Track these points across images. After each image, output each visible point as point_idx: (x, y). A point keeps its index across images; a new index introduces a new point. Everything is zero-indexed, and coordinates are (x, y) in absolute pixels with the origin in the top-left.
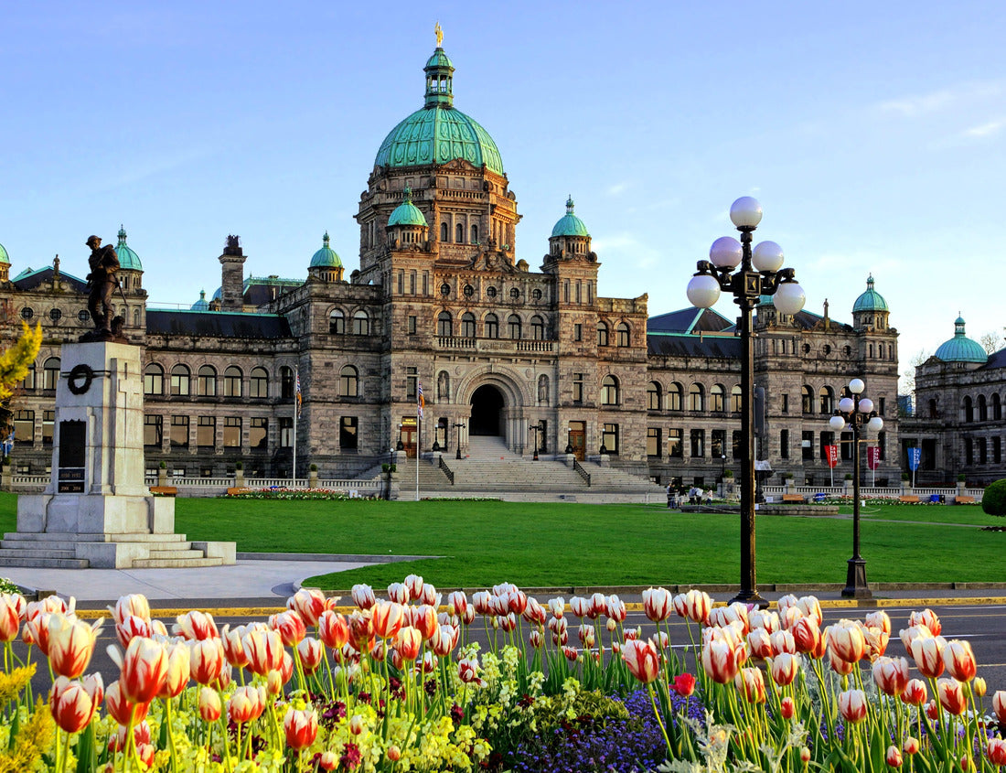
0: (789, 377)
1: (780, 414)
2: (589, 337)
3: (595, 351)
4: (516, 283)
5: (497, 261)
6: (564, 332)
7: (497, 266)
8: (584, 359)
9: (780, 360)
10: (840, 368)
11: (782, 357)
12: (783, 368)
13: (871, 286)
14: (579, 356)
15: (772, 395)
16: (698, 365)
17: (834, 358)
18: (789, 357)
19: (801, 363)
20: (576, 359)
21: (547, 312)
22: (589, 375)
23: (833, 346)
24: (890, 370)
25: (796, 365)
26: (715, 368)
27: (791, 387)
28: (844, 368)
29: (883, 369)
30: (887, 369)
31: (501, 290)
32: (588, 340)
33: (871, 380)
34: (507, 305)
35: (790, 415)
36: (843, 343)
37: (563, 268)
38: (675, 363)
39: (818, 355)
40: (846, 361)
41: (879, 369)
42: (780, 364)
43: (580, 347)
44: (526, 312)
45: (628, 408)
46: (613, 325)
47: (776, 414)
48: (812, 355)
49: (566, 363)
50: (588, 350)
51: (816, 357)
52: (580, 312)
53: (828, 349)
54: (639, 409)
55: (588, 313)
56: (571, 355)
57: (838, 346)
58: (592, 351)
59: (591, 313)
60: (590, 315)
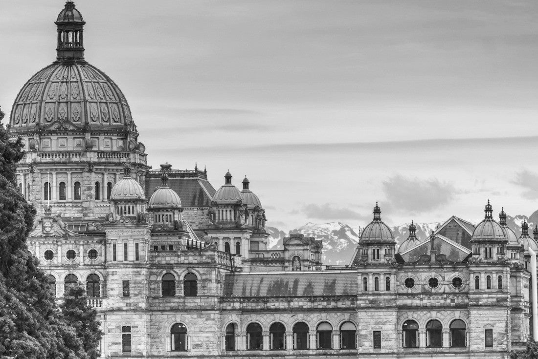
0: (381, 315)
1: (372, 350)
2: (136, 292)
3: (143, 305)
4: (71, 246)
5: (52, 227)
6: (112, 289)
7: (52, 231)
8: (132, 313)
9: (371, 298)
10: (449, 301)
11: (373, 295)
12: (374, 306)
13: (489, 214)
14: (127, 311)
15: (363, 333)
16: (301, 304)
17: (441, 291)
18: (380, 295)
19: (395, 299)
20: (124, 313)
21: (102, 271)
22: (137, 327)
23: (440, 279)
24: (498, 301)
25: (389, 301)
26: (320, 307)
27: (384, 323)
28: (452, 301)
29: (490, 300)
30: (495, 300)
31: (57, 253)
32: (136, 295)
33: (475, 312)
34: (62, 266)
35: (383, 351)
36: (451, 276)
37: (110, 230)
38: (277, 304)
39: (423, 288)
40: (455, 294)
41: (485, 300)
42: (371, 302)
43: (128, 301)
44: (82, 272)
45: (195, 354)
46: (179, 276)
47: (367, 351)
48: (417, 289)
49: (114, 317)
50: (136, 305)
51: (420, 291)
52: (128, 270)
53: (434, 282)
54: (206, 354)
55: (135, 270)
56: (119, 310)
57: (446, 279)
58: (140, 305)
59: (139, 270)
60: (138, 272)
